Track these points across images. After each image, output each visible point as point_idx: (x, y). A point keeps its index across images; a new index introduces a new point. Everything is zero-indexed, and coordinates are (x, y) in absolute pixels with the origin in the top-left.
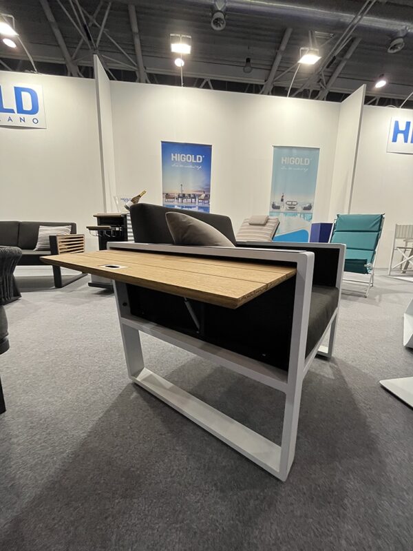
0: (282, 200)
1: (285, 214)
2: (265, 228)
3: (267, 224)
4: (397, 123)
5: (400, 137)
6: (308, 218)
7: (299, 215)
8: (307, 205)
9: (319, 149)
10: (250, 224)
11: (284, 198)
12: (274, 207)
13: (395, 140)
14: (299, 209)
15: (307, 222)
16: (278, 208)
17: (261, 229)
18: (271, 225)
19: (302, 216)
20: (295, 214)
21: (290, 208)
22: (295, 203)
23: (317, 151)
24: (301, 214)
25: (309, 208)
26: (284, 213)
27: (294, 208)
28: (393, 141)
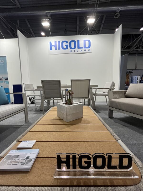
4: (50, 42)
5: (53, 48)
7: (4, 82)
8: (6, 78)
9: (6, 56)
13: (51, 49)
14: (4, 80)
19: (5, 82)
20: (3, 82)
22: (2, 77)
23: (5, 57)
24: (5, 81)
25: (7, 79)
27: (1, 79)
28: (50, 50)
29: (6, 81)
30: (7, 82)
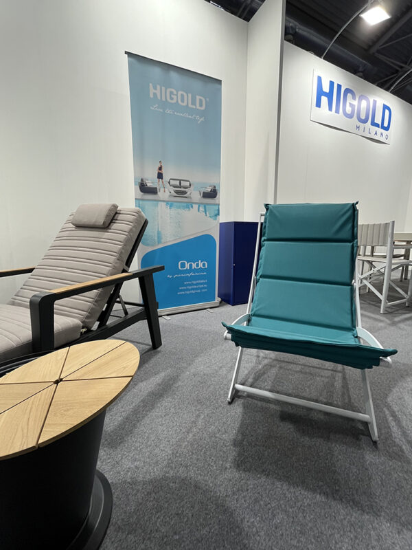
0: (160, 176)
1: (170, 204)
2: (106, 235)
3: (114, 226)
4: (320, 79)
6: (213, 214)
7: (196, 207)
8: (209, 189)
9: (219, 82)
10: (79, 226)
11: (163, 171)
12: (144, 188)
14: (195, 195)
15: (211, 220)
16: (153, 191)
17: (98, 239)
18: (122, 229)
19: (202, 209)
20: (189, 205)
21: (177, 192)
22: (187, 184)
23: (217, 86)
25: (212, 194)
26: (167, 202)
27: (186, 193)
28: (317, 106)
29: (205, 205)
30: (207, 207)
